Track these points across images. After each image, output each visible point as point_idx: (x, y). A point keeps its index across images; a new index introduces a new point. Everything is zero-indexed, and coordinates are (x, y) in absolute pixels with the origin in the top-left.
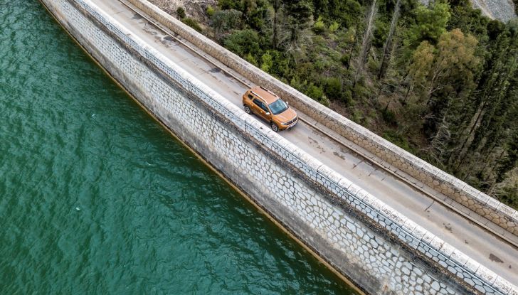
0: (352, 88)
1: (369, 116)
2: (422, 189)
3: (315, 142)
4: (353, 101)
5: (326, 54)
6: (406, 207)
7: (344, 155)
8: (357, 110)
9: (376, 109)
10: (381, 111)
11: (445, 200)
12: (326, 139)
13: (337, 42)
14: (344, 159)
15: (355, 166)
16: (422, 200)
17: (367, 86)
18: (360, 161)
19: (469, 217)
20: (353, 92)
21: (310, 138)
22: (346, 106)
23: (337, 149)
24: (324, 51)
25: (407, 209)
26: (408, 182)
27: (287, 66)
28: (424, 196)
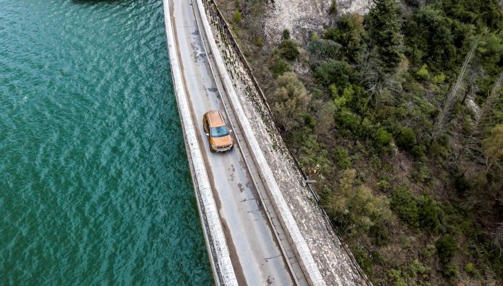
0: (429, 144)
1: (438, 178)
2: (280, 241)
3: (234, 170)
4: (425, 158)
5: (417, 103)
6: (252, 249)
7: (246, 188)
8: (425, 167)
9: (451, 173)
10: (454, 177)
11: (289, 259)
12: (245, 171)
13: (436, 94)
14: (242, 192)
15: (245, 200)
16: (271, 250)
17: (449, 147)
18: (253, 197)
19: (296, 281)
20: (428, 148)
21: (232, 166)
22: (414, 161)
23: (244, 181)
24: (415, 99)
25: (251, 252)
26: (275, 230)
27: (366, 104)
28: (277, 247)
